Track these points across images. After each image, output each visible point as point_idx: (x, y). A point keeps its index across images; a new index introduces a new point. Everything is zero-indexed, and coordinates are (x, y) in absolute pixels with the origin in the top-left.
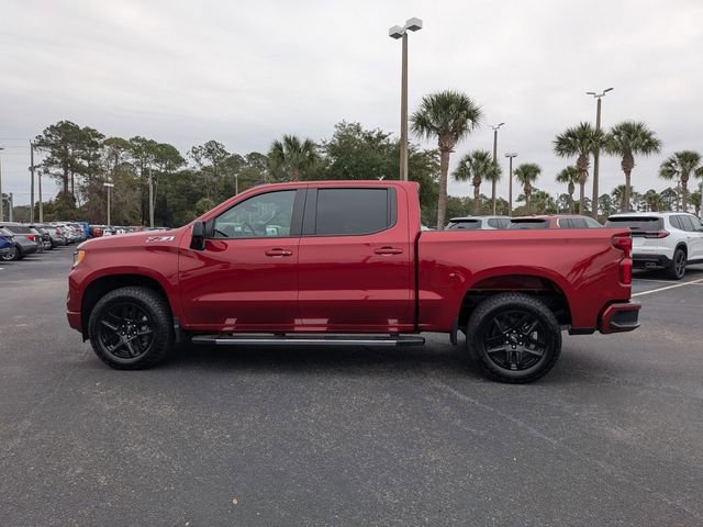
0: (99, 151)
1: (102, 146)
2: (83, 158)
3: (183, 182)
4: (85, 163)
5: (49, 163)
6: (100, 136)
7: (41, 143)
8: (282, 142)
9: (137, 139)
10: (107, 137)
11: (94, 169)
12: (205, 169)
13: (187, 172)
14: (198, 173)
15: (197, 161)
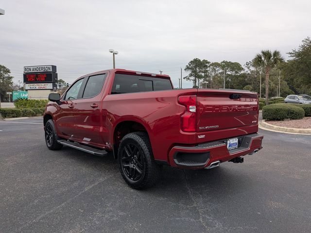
0: (208, 69)
1: (209, 67)
2: (202, 72)
3: (241, 79)
4: (203, 74)
5: (191, 75)
6: (209, 63)
7: (187, 68)
8: (261, 54)
9: (224, 62)
10: (211, 63)
11: (206, 76)
12: (252, 72)
13: (244, 74)
14: (249, 74)
15: (248, 68)
